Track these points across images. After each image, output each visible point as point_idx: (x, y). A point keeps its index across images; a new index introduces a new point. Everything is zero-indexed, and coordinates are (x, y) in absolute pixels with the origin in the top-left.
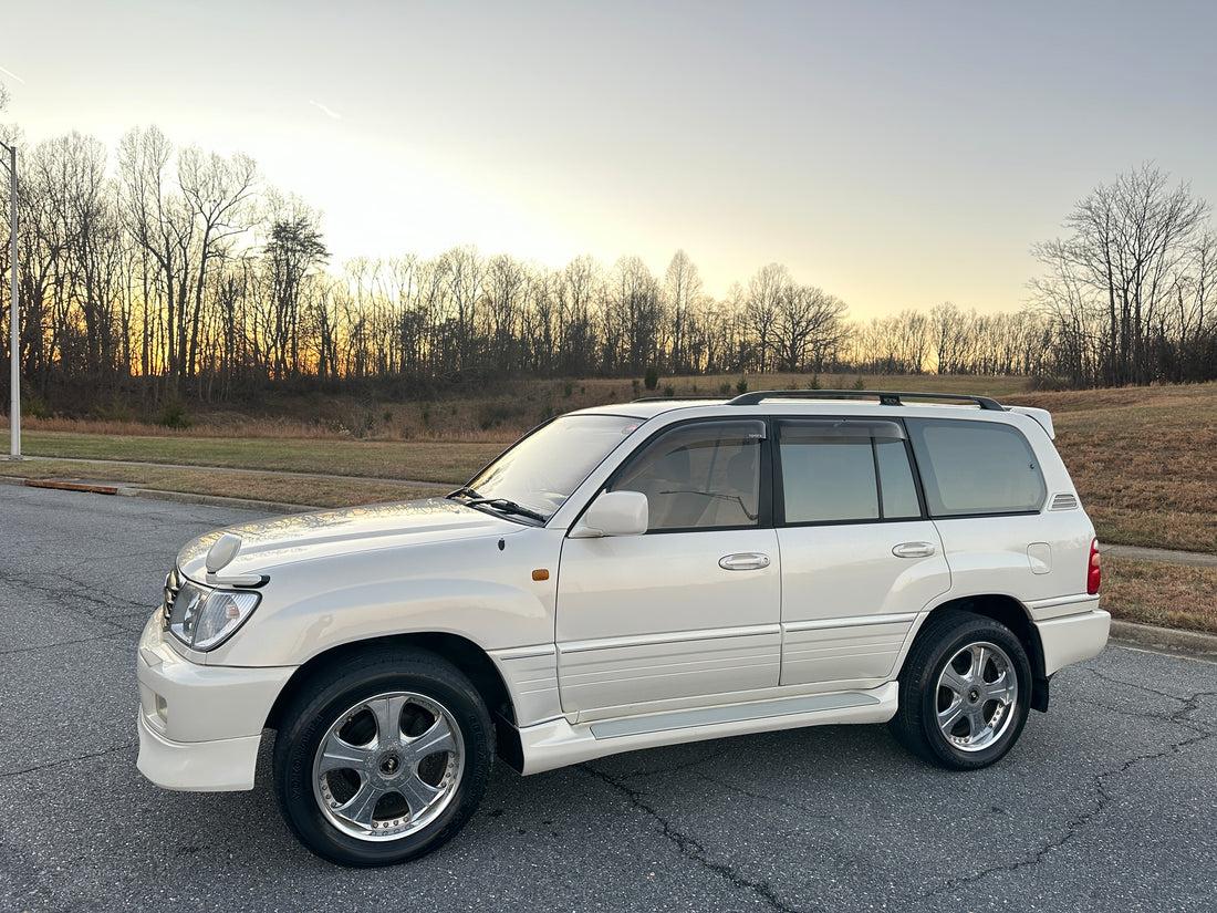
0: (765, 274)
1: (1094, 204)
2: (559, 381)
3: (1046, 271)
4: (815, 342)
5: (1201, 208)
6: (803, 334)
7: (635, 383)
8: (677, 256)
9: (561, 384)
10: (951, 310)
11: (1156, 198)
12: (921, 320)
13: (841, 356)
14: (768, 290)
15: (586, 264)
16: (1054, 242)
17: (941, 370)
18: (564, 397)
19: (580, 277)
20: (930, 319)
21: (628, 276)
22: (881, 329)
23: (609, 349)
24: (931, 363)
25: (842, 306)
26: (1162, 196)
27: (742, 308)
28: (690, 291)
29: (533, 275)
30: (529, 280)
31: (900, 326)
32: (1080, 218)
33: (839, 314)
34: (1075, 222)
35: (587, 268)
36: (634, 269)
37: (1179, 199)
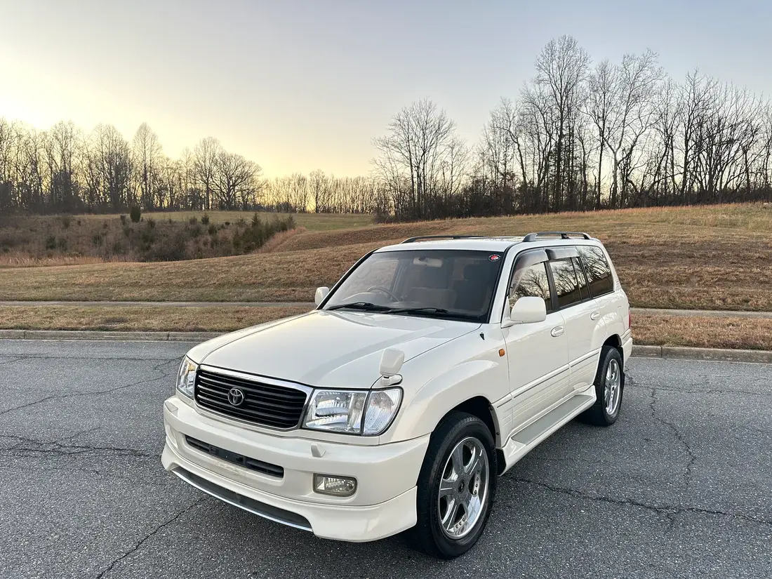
0: (205, 144)
1: (402, 118)
2: (56, 216)
3: (381, 155)
4: (242, 191)
5: (451, 125)
6: (234, 185)
7: (123, 218)
8: (141, 127)
9: (58, 219)
10: (321, 175)
11: (432, 116)
12: (304, 180)
13: (258, 200)
14: (208, 155)
15: (68, 127)
16: (382, 138)
17: (317, 210)
18: (63, 229)
19: (64, 137)
20: (309, 178)
21: (105, 138)
22: (281, 184)
23: (92, 192)
24: (311, 206)
25: (258, 169)
26: (434, 117)
27: (191, 166)
28: (153, 152)
29: (23, 133)
30: (20, 137)
31: (292, 182)
32: (395, 125)
33: (258, 173)
34: (393, 127)
35: (69, 131)
36: (109, 133)
37: (441, 119)
